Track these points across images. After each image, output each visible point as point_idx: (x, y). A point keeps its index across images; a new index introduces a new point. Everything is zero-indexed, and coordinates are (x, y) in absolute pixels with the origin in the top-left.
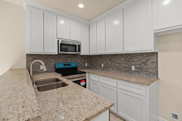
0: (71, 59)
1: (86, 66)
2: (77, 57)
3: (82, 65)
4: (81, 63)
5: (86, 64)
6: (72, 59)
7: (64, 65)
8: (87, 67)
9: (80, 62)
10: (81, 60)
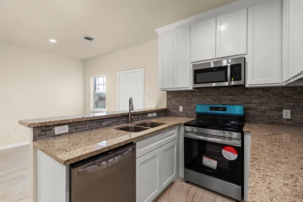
0: (232, 97)
1: (288, 120)
2: (247, 93)
3: (267, 114)
4: (263, 108)
5: (287, 114)
6: (235, 98)
7: (211, 109)
8: (291, 123)
9: (261, 104)
10: (263, 100)
